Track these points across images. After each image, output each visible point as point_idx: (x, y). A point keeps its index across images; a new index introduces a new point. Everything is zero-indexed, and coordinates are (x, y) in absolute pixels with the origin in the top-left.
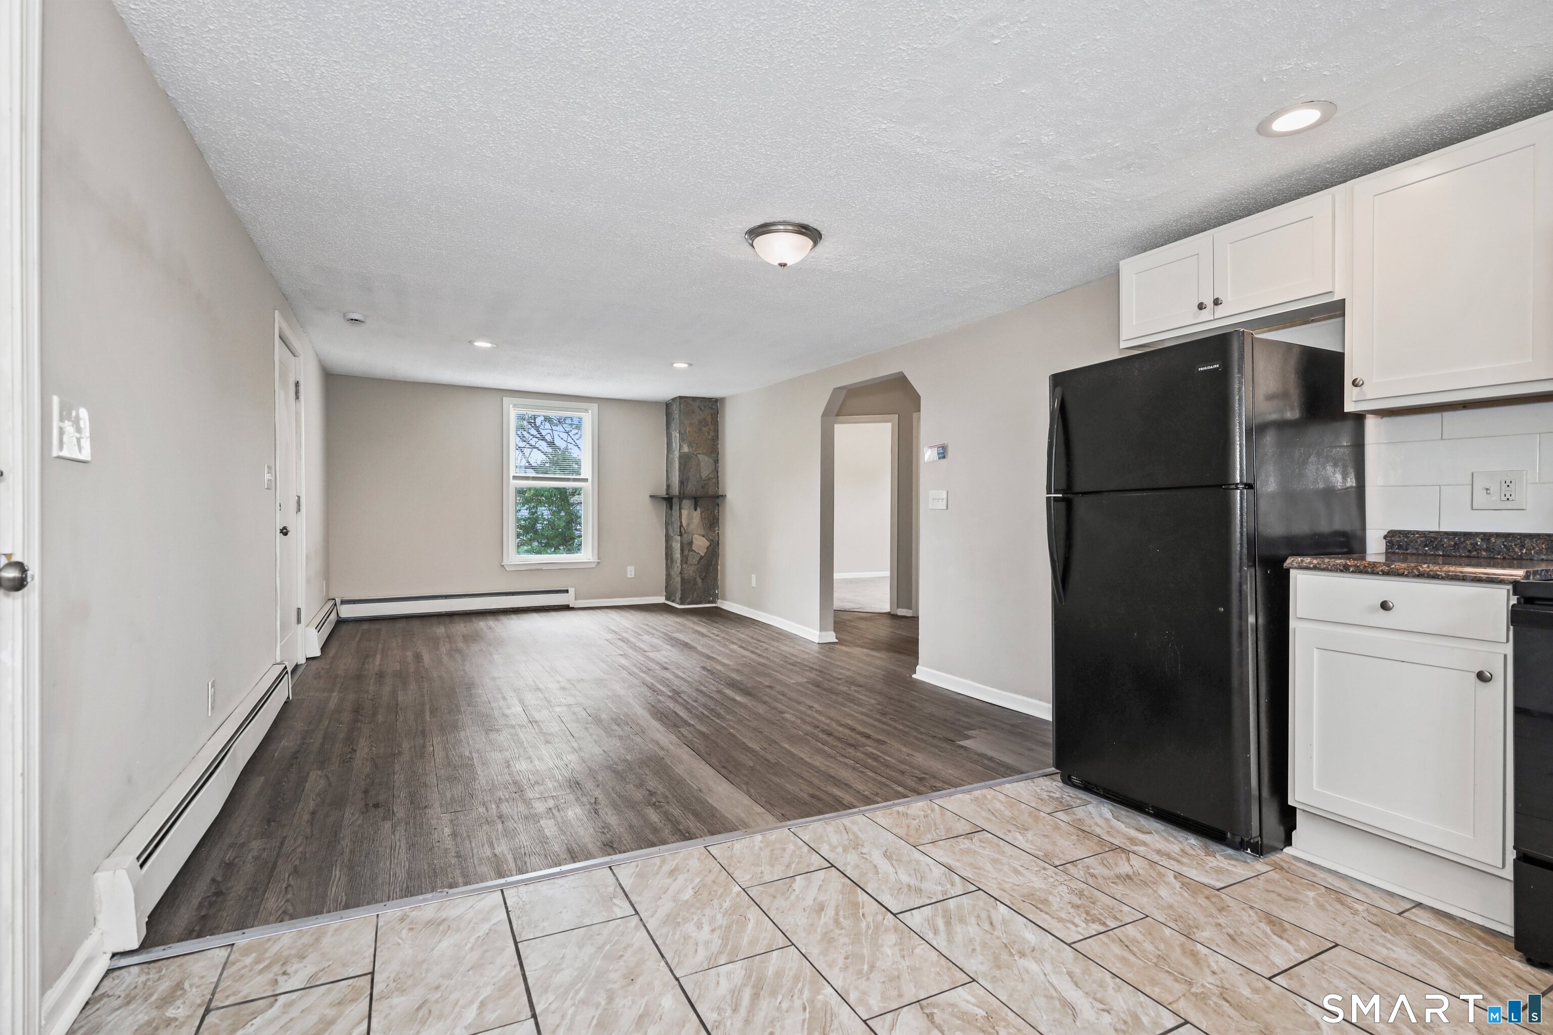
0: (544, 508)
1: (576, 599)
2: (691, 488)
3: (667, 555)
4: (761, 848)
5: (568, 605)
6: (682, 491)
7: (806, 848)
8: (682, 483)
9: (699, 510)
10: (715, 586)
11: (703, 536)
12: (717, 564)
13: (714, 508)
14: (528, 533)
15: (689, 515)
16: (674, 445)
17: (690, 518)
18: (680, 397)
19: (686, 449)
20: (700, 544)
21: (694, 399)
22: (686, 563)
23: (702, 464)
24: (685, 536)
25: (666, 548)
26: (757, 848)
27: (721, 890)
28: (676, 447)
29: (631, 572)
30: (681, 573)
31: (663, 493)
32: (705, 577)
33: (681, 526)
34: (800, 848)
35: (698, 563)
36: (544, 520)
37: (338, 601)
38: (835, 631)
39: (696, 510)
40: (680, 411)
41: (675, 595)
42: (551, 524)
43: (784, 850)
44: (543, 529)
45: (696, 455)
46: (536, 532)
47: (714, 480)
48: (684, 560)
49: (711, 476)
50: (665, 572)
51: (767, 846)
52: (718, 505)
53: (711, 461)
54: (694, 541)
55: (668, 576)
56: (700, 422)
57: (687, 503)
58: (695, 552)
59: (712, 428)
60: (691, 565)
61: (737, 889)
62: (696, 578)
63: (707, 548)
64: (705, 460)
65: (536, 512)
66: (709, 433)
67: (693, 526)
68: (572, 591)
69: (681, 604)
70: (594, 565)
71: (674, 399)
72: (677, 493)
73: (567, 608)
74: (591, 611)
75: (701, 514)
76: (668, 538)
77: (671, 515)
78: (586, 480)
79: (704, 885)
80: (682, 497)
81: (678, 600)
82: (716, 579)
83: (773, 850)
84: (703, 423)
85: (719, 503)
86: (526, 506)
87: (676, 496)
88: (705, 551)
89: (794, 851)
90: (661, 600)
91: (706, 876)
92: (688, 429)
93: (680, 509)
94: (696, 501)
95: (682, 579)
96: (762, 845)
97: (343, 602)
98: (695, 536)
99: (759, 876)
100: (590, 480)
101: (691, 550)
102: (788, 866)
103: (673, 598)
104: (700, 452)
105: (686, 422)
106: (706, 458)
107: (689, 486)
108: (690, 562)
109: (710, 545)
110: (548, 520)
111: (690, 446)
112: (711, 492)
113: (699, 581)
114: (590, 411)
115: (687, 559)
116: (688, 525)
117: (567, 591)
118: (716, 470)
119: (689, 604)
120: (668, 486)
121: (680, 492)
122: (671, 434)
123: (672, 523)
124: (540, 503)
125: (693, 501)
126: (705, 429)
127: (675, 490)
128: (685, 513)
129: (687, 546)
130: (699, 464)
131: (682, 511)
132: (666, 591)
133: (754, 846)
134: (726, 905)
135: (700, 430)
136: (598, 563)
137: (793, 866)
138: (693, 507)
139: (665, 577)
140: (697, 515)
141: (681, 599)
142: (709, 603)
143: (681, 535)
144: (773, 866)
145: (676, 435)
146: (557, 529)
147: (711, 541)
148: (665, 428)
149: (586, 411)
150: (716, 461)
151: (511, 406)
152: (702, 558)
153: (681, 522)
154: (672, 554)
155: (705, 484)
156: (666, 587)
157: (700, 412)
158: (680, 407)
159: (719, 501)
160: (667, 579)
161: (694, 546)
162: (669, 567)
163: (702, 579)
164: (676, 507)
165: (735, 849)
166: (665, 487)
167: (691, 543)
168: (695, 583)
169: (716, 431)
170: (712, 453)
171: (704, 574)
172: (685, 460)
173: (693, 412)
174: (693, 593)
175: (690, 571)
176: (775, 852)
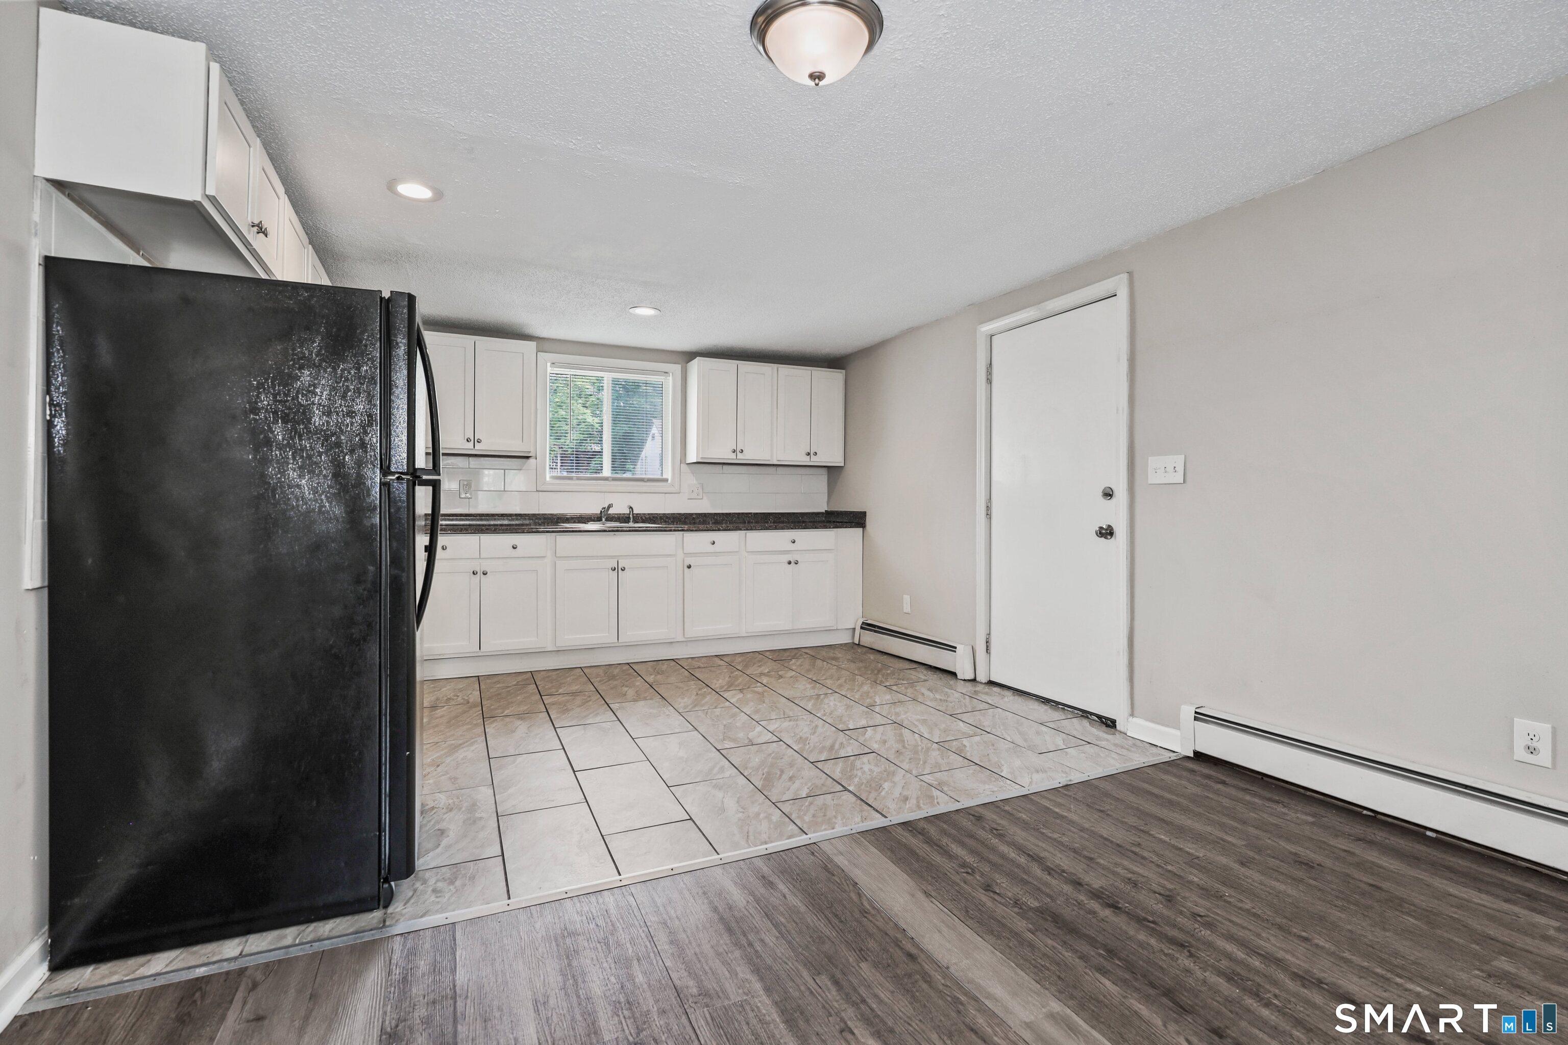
4: (835, 817)
7: (793, 817)
26: (839, 818)
27: (863, 787)
34: (799, 817)
43: (814, 816)
51: (830, 819)
61: (851, 788)
79: (876, 790)
83: (825, 816)
89: (805, 815)
91: (878, 796)
96: (834, 820)
99: (835, 798)
102: (811, 804)
133: (842, 820)
134: (856, 780)
137: (807, 804)
144: (824, 804)
165: (860, 817)
176: (822, 814)
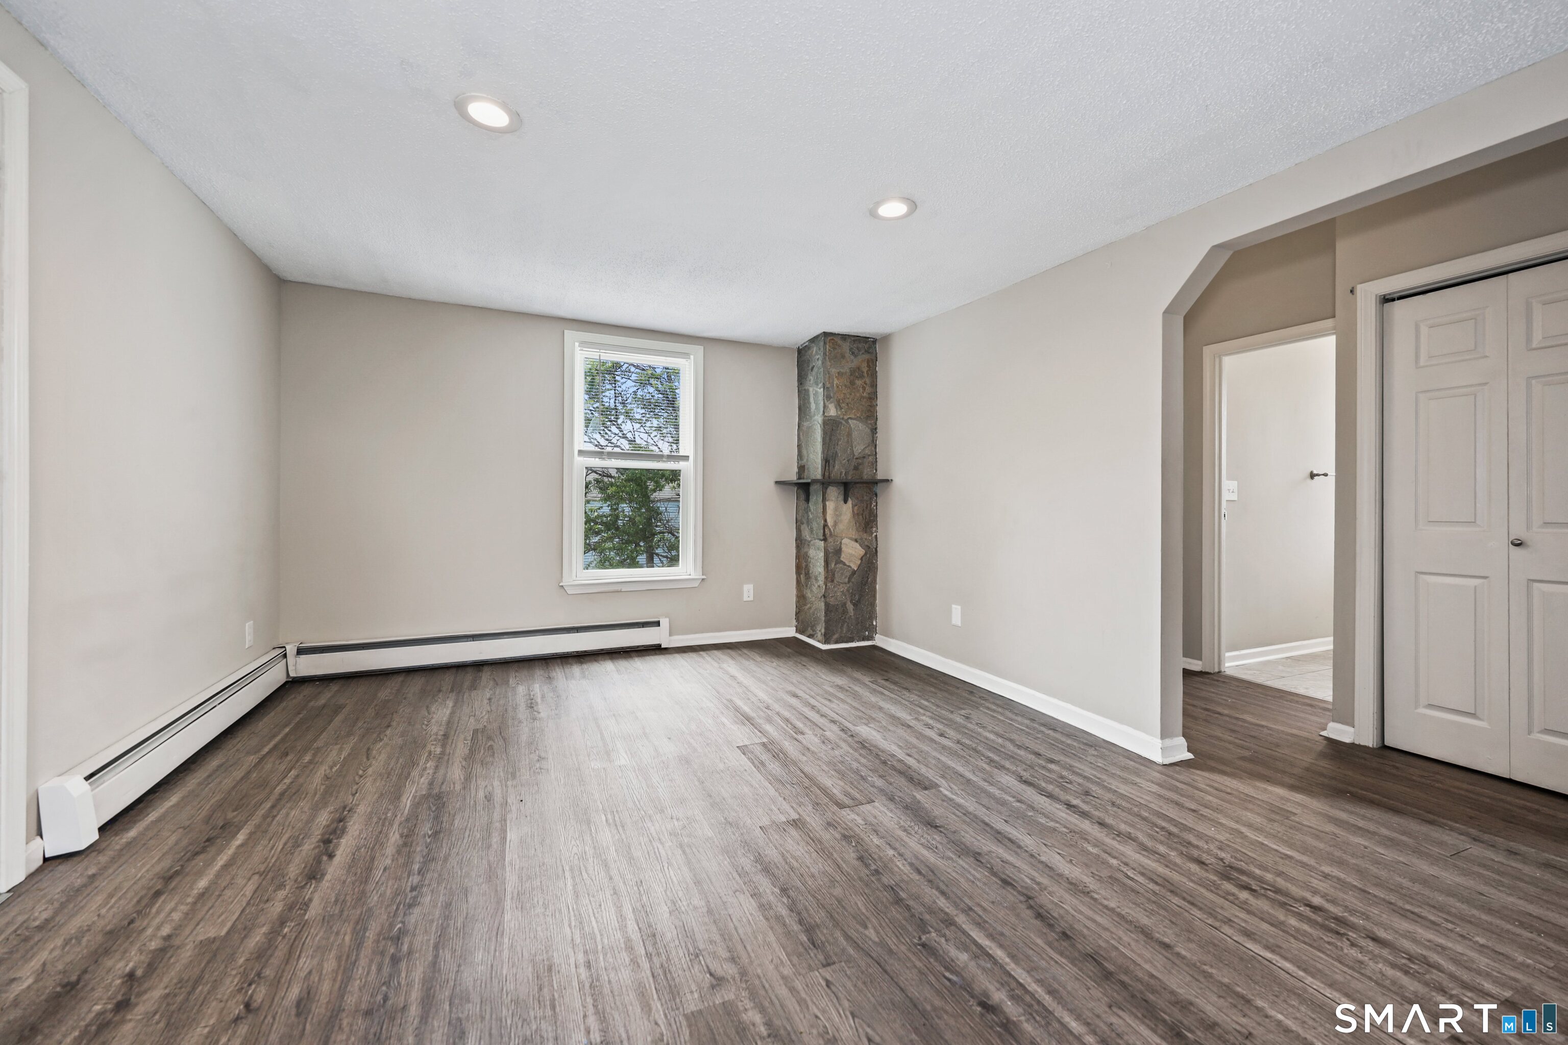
0: (625, 505)
1: (670, 635)
2: (839, 470)
3: (798, 568)
5: (660, 645)
6: (827, 474)
8: (827, 461)
9: (850, 502)
10: (872, 615)
11: (856, 541)
12: (874, 581)
13: (871, 499)
14: (609, 530)
15: (836, 509)
16: (813, 406)
17: (837, 513)
18: (825, 334)
19: (832, 412)
20: (852, 552)
21: (844, 337)
22: (832, 581)
23: (855, 434)
24: (830, 540)
25: (798, 557)
28: (817, 408)
29: (748, 591)
30: (824, 596)
31: (793, 476)
32: (859, 601)
33: (825, 526)
35: (849, 582)
36: (625, 516)
37: (291, 649)
38: (1183, 736)
39: (846, 501)
40: (825, 354)
41: (813, 627)
42: (632, 520)
44: (624, 525)
45: (847, 421)
46: (617, 529)
47: (870, 458)
48: (830, 576)
49: (867, 451)
50: (794, 592)
52: (876, 495)
53: (869, 431)
54: (844, 548)
55: (801, 598)
56: (853, 372)
57: (834, 493)
58: (844, 564)
59: (868, 381)
60: (839, 584)
62: (845, 604)
63: (861, 559)
64: (858, 428)
65: (617, 509)
66: (864, 388)
67: (841, 527)
68: (664, 622)
69: (827, 642)
70: (696, 584)
71: (813, 340)
72: (819, 476)
73: (656, 650)
74: (693, 655)
75: (853, 506)
76: (800, 543)
77: (807, 510)
78: (686, 458)
80: (825, 483)
81: (819, 635)
82: (873, 605)
84: (856, 373)
85: (878, 492)
86: (608, 503)
87: (815, 481)
88: (859, 562)
90: (790, 632)
92: (836, 381)
93: (824, 500)
94: (847, 488)
95: (827, 605)
97: (300, 651)
98: (845, 541)
100: (691, 458)
101: (839, 561)
103: (811, 632)
104: (852, 416)
105: (834, 371)
106: (861, 426)
107: (837, 467)
108: (837, 579)
109: (866, 554)
110: (628, 517)
111: (838, 406)
112: (866, 474)
113: (850, 607)
114: (692, 357)
115: (834, 575)
116: (835, 524)
117: (658, 624)
118: (873, 443)
119: (837, 642)
120: (802, 469)
121: (824, 475)
122: (807, 391)
123: (809, 522)
124: (622, 500)
125: (842, 488)
126: (859, 382)
127: (816, 471)
128: (830, 505)
129: (833, 555)
130: (849, 435)
131: (827, 503)
132: (797, 619)
135: (852, 383)
136: (703, 579)
138: (841, 498)
139: (794, 599)
140: (847, 509)
141: (825, 635)
142: (863, 640)
143: (825, 539)
145: (816, 392)
146: (638, 526)
147: (867, 548)
148: (796, 384)
149: (686, 355)
150: (874, 430)
151: (577, 344)
152: (854, 572)
153: (825, 521)
154: (807, 566)
155: (859, 464)
156: (797, 614)
157: (852, 357)
158: (825, 349)
159: (879, 489)
160: (798, 602)
161: (843, 555)
162: (802, 586)
163: (854, 605)
164: (816, 498)
166: (796, 470)
167: (838, 551)
168: (845, 611)
169: (874, 385)
170: (868, 417)
171: (857, 597)
172: (831, 427)
173: (843, 357)
174: (842, 625)
175: (840, 592)
